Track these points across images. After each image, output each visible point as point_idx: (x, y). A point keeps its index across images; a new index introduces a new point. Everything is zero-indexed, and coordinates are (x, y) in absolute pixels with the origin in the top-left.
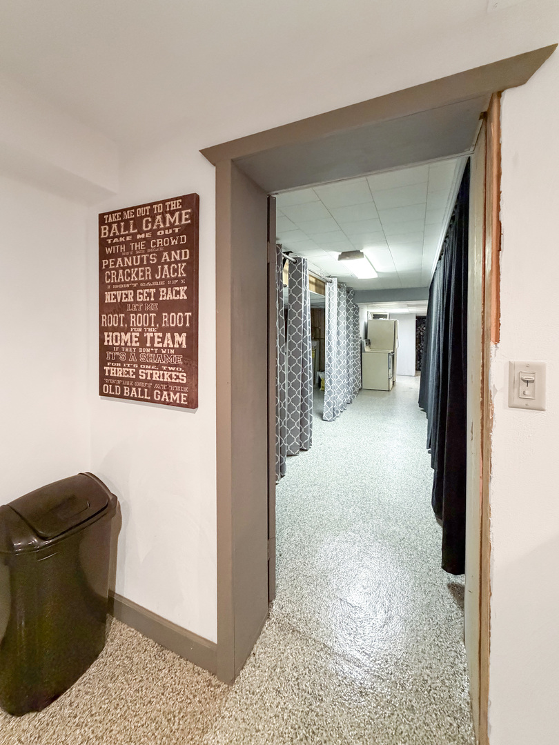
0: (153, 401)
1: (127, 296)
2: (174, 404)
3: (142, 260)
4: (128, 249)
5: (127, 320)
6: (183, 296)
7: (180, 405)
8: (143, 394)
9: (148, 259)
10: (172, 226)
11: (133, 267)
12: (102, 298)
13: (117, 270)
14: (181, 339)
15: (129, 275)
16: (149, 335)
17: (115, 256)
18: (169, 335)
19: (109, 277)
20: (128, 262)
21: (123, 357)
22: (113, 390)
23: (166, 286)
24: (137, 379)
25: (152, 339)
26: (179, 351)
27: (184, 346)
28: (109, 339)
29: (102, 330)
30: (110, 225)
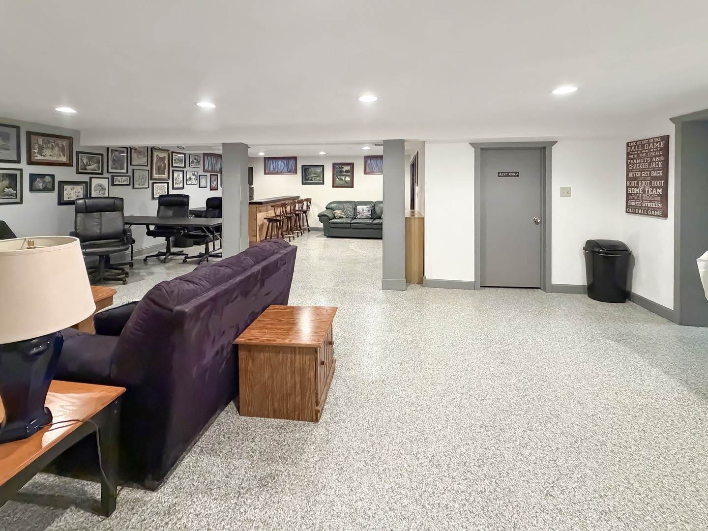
0: (648, 215)
1: (638, 174)
2: (657, 216)
3: (644, 160)
4: (638, 156)
5: (638, 183)
6: (661, 174)
7: (659, 216)
8: (644, 212)
9: (647, 160)
10: (657, 147)
11: (641, 163)
12: (627, 175)
13: (634, 164)
14: (660, 191)
15: (639, 166)
16: (647, 189)
17: (633, 159)
18: (655, 189)
19: (631, 167)
20: (638, 161)
21: (636, 198)
22: (632, 211)
23: (654, 170)
24: (642, 206)
25: (648, 191)
26: (659, 195)
27: (661, 193)
28: (630, 191)
29: (627, 187)
30: (631, 147)
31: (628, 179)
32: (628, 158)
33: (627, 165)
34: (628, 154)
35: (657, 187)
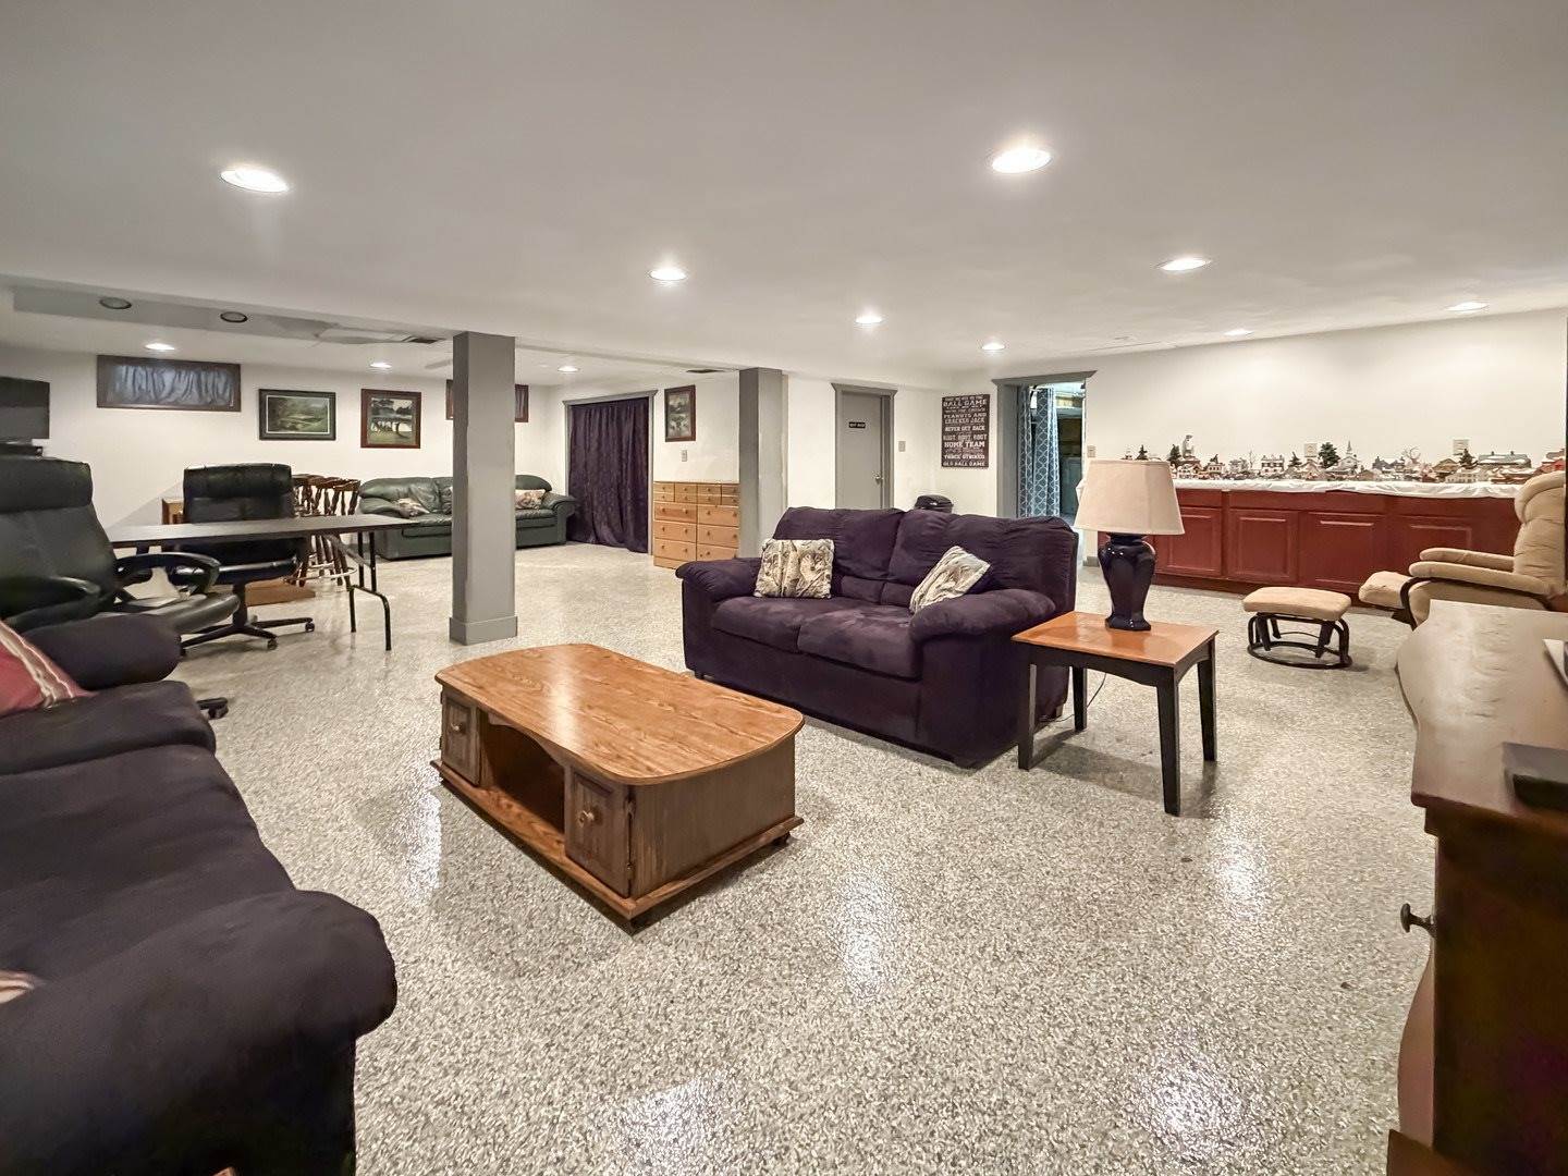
0: (967, 466)
1: (956, 428)
3: (964, 416)
4: (956, 411)
5: (956, 437)
6: (983, 429)
7: (978, 467)
8: (963, 464)
9: (967, 416)
10: (979, 404)
11: (959, 418)
12: (943, 429)
13: (951, 419)
14: (983, 444)
15: (957, 421)
16: (967, 443)
17: (951, 414)
18: (976, 442)
19: (947, 421)
20: (956, 416)
21: (953, 451)
22: (948, 464)
23: (975, 425)
24: (960, 459)
26: (979, 448)
27: (981, 446)
28: (946, 445)
29: (943, 442)
30: (948, 402)
31: (944, 433)
32: (944, 413)
33: (944, 420)
34: (944, 409)
35: (978, 441)
